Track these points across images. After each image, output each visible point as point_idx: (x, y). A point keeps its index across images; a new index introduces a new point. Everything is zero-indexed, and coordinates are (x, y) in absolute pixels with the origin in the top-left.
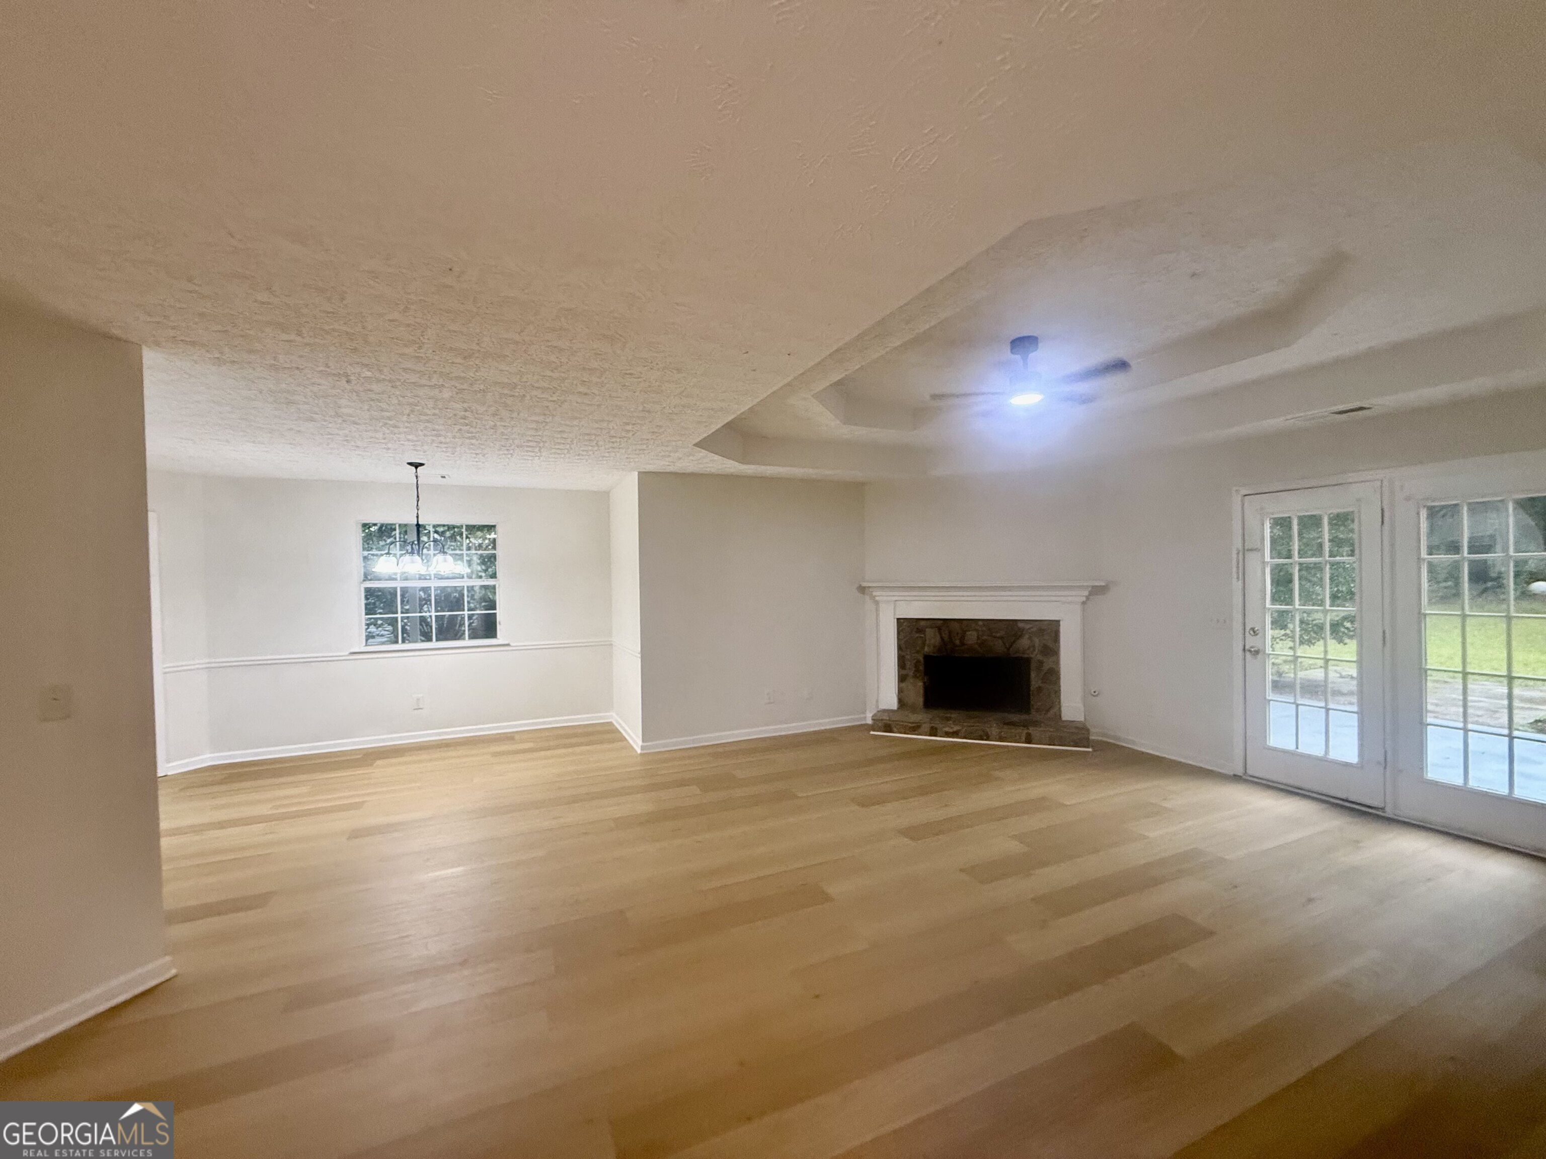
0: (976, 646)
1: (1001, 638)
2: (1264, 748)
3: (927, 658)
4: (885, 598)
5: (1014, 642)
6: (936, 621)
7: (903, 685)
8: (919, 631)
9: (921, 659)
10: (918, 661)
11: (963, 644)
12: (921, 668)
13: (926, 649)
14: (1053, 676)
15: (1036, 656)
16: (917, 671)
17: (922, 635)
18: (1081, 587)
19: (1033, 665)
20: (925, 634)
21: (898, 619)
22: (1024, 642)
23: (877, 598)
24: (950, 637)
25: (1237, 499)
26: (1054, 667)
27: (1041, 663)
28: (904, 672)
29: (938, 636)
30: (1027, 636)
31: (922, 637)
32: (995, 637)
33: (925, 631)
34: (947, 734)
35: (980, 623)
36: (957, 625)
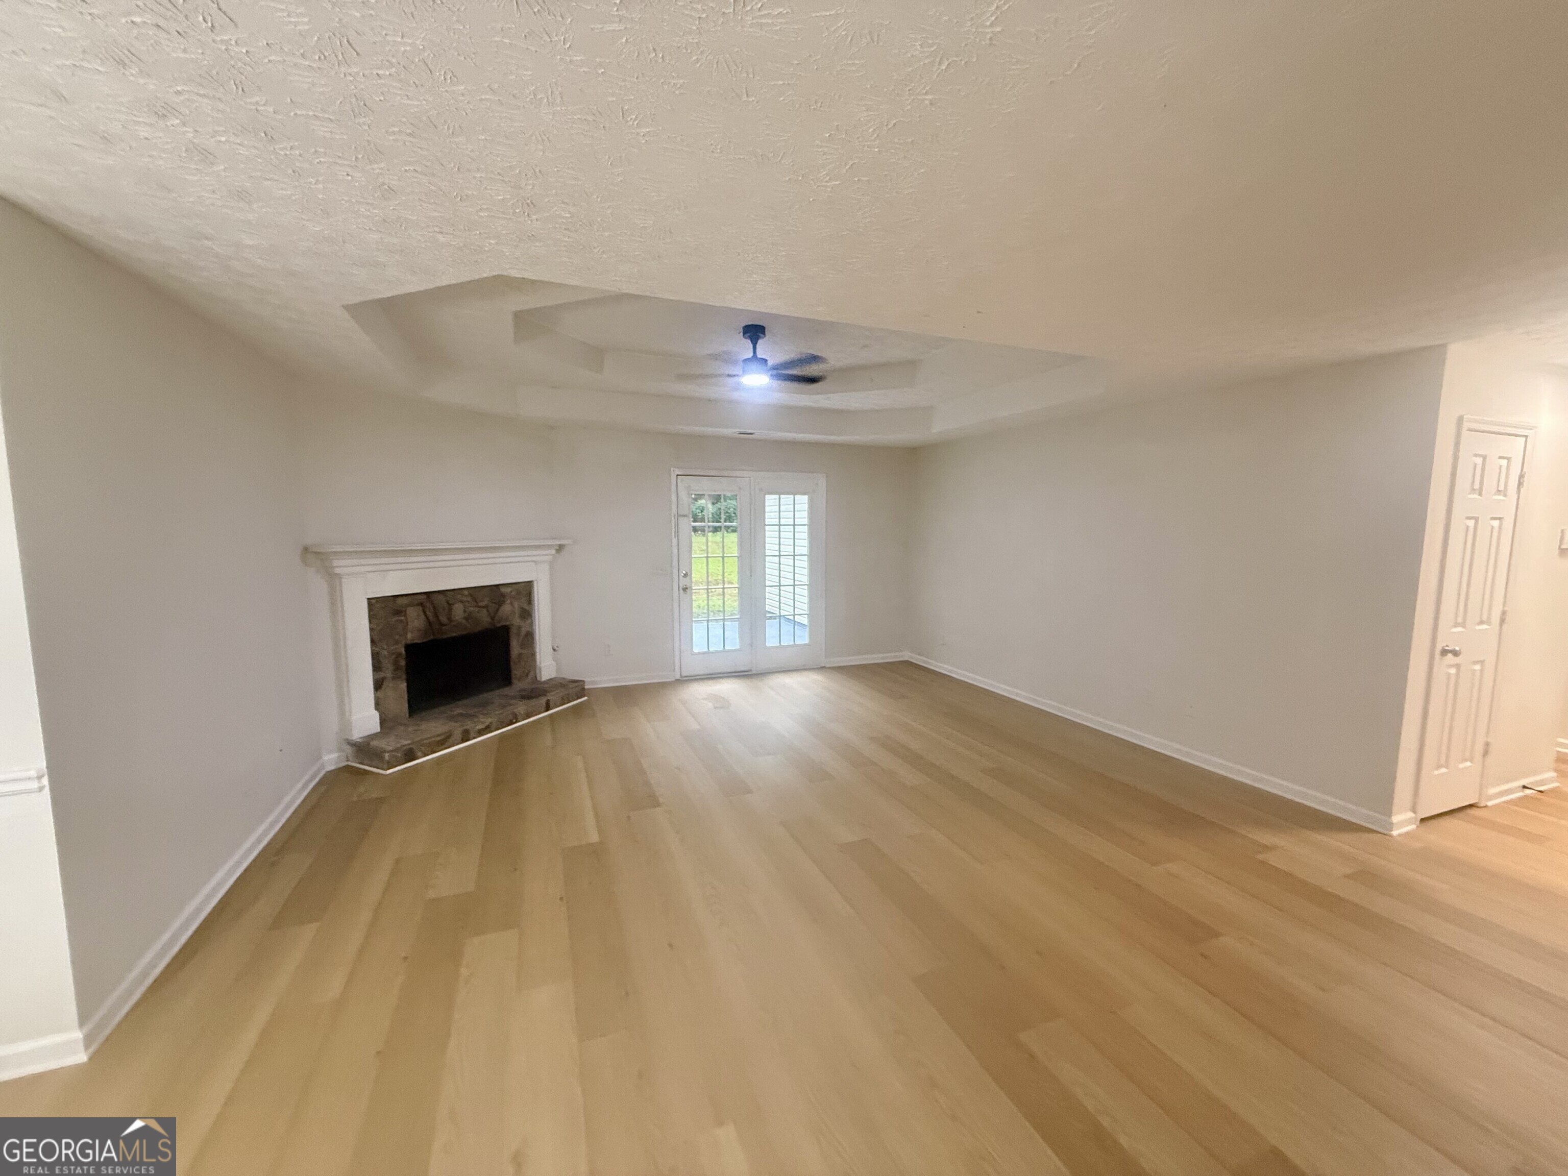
0: (464, 621)
1: (486, 607)
2: (692, 655)
3: (409, 648)
4: (350, 570)
5: (498, 610)
6: (416, 596)
7: (381, 694)
8: (398, 612)
9: (403, 651)
10: (399, 655)
11: (450, 619)
12: (403, 663)
13: (409, 636)
14: (529, 638)
15: (516, 621)
16: (397, 668)
17: (403, 618)
18: (550, 547)
19: (514, 631)
20: (405, 616)
21: (368, 599)
22: (506, 608)
23: (337, 571)
24: (436, 615)
25: (674, 477)
26: (530, 630)
27: (519, 628)
28: (381, 675)
29: (423, 616)
30: (509, 601)
31: (401, 621)
32: (480, 607)
33: (405, 611)
34: (481, 733)
35: (466, 592)
36: (441, 599)
